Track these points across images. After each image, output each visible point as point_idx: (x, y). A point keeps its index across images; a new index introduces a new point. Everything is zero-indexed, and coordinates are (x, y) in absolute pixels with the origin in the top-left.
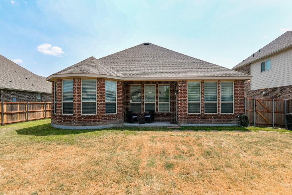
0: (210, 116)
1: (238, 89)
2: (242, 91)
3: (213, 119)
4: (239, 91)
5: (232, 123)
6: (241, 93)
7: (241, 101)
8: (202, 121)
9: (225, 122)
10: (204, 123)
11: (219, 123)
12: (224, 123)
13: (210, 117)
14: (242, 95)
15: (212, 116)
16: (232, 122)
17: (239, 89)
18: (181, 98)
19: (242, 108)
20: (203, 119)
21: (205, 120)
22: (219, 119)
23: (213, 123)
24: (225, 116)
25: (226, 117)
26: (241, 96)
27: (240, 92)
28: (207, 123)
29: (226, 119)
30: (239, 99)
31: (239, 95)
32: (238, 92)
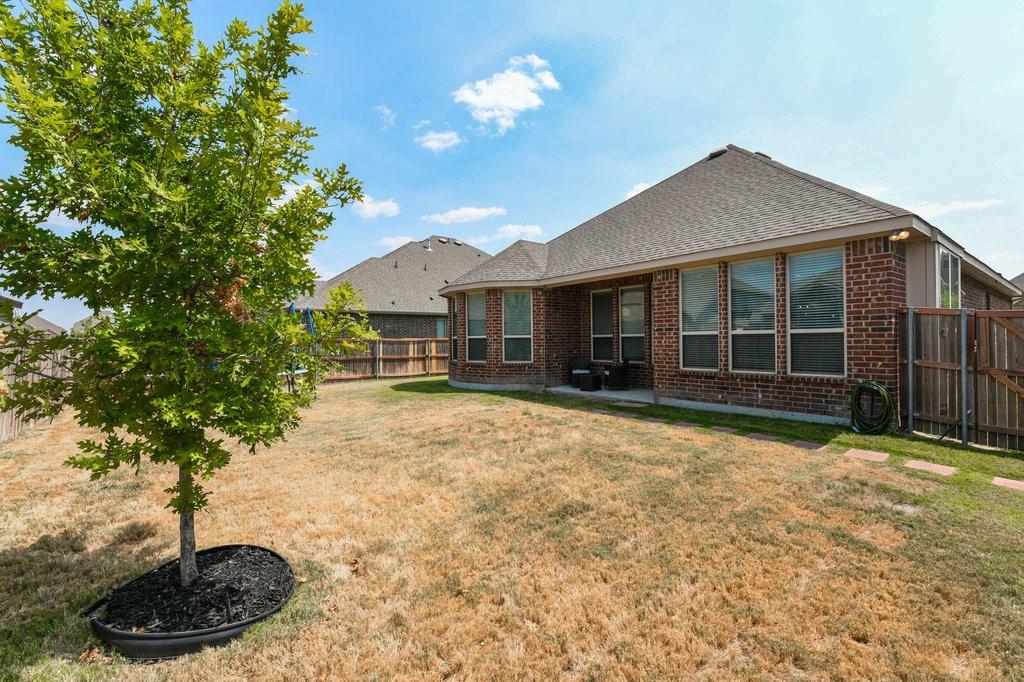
0: (747, 380)
1: (861, 277)
2: (881, 282)
3: (757, 391)
4: (866, 283)
5: (829, 414)
6: (874, 294)
7: (878, 324)
8: (720, 396)
9: (802, 405)
10: (726, 403)
11: (779, 408)
12: (800, 411)
13: (749, 385)
14: (878, 299)
15: (752, 380)
16: (833, 408)
17: (867, 277)
18: (659, 321)
19: (878, 353)
20: (722, 388)
21: (728, 393)
22: (779, 393)
23: (758, 406)
24: (801, 385)
25: (808, 390)
26: (878, 305)
27: (871, 288)
28: (738, 404)
29: (807, 395)
30: (866, 318)
31: (869, 300)
32: (860, 289)
